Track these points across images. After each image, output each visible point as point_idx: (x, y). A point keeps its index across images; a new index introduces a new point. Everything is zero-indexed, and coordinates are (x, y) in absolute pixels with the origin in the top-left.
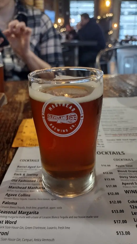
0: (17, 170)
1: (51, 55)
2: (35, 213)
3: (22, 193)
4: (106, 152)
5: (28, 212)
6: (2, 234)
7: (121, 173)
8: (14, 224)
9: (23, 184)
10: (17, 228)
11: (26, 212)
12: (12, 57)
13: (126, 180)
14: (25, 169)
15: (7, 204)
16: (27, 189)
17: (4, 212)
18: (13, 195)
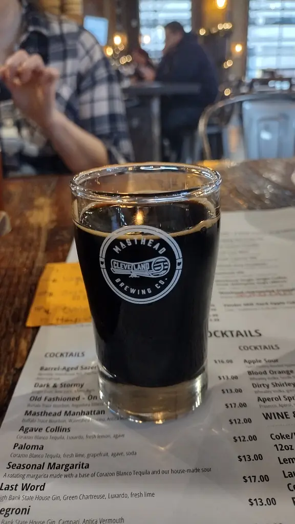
0: (39, 377)
1: (101, 118)
2: (81, 466)
3: (54, 426)
4: (223, 332)
5: (68, 465)
6: (17, 512)
7: (255, 376)
8: (41, 490)
9: (55, 406)
10: (47, 498)
11: (63, 465)
12: (18, 125)
13: (265, 392)
14: (56, 374)
15: (24, 448)
16: (62, 417)
17: (17, 466)
18: (34, 430)
